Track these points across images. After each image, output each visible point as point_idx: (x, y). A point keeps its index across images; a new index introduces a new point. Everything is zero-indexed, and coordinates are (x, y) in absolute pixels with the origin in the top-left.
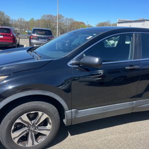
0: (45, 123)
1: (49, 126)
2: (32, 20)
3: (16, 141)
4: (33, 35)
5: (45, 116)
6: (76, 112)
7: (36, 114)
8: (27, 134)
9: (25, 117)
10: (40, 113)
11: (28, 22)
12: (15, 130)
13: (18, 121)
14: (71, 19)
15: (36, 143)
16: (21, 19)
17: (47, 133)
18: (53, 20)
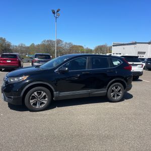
0: (45, 97)
1: (47, 99)
2: (33, 45)
3: (32, 104)
4: (35, 59)
5: (44, 94)
6: (59, 93)
7: (41, 93)
8: (37, 102)
9: (36, 93)
10: (42, 92)
11: (28, 47)
12: (32, 99)
13: (33, 95)
14: (70, 43)
15: (40, 107)
16: (22, 44)
17: (46, 102)
18: (52, 44)
